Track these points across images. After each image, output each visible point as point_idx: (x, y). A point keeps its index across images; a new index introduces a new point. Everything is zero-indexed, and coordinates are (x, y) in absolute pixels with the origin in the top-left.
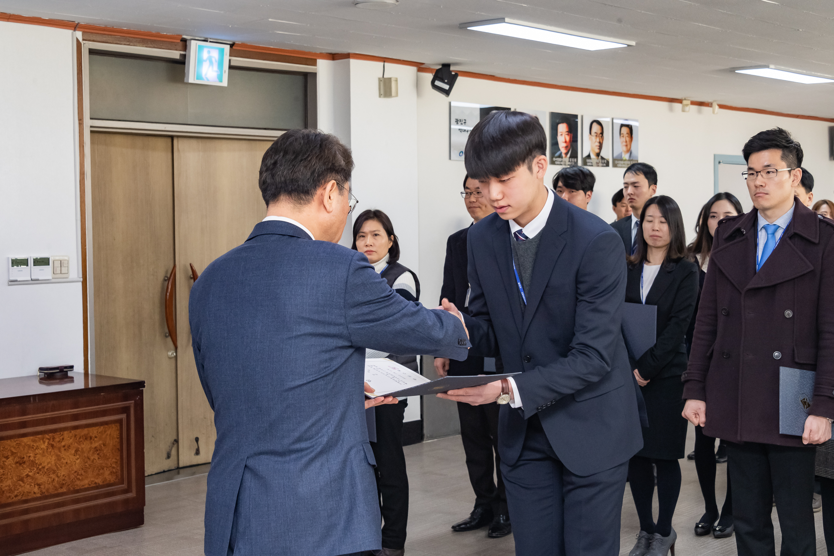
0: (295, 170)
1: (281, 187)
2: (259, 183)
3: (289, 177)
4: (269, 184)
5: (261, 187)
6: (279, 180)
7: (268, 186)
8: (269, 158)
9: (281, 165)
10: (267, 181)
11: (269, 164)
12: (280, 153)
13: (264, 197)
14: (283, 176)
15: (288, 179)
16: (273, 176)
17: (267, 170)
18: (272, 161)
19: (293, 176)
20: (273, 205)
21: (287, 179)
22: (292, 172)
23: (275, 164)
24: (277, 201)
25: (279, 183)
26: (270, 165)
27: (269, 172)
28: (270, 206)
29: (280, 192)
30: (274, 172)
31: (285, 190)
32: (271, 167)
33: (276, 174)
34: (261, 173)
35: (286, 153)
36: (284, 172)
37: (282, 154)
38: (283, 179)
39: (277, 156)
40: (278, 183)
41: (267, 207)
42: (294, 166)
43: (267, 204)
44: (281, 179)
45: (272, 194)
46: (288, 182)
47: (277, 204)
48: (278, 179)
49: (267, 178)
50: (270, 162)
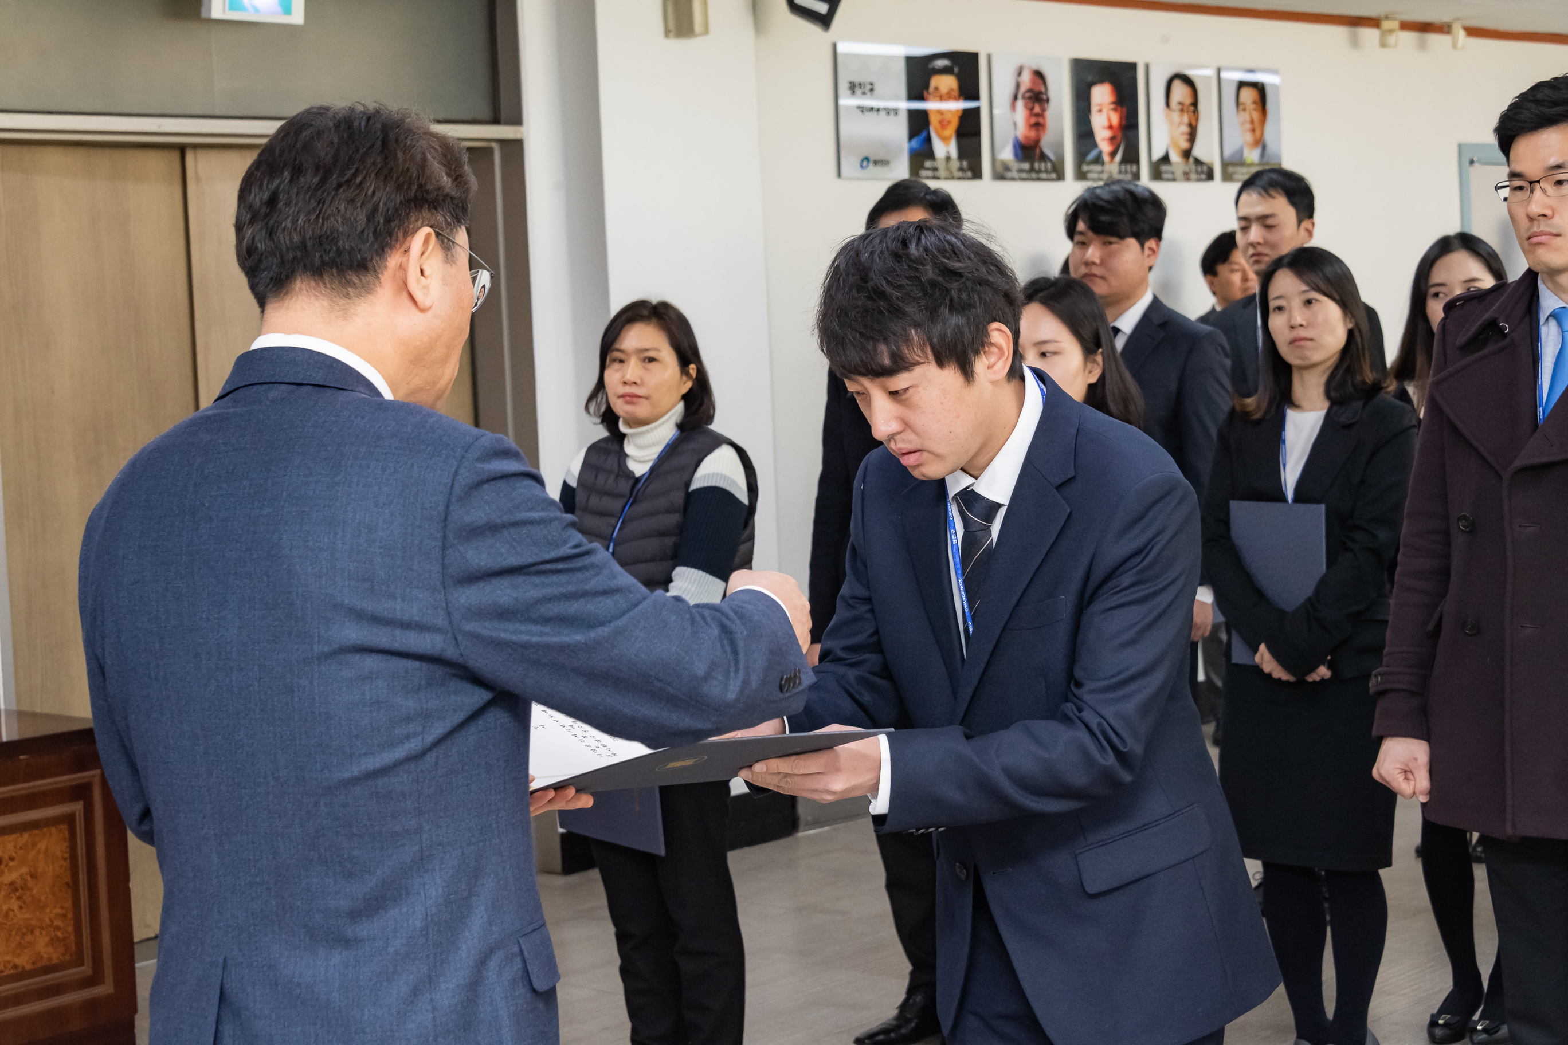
0: (325, 213)
1: (295, 258)
2: (238, 255)
3: (310, 232)
4: (262, 255)
5: (242, 265)
6: (288, 242)
7: (260, 261)
8: (255, 190)
9: (288, 204)
10: (257, 248)
11: (257, 204)
12: (282, 173)
13: (253, 287)
14: (295, 229)
15: (310, 238)
16: (271, 232)
17: (252, 221)
18: (266, 196)
19: (321, 228)
20: (276, 305)
21: (308, 236)
22: (318, 217)
23: (272, 201)
24: (287, 294)
25: (288, 249)
26: (260, 206)
27: (259, 225)
28: (270, 308)
29: (293, 272)
30: (271, 222)
31: (305, 266)
32: (264, 210)
33: (278, 227)
34: (239, 228)
35: (297, 171)
36: (297, 221)
37: (287, 174)
38: (296, 238)
39: (276, 182)
40: (284, 249)
41: (263, 312)
42: (321, 202)
43: (262, 303)
44: (291, 240)
45: (271, 279)
46: (310, 244)
47: (287, 302)
48: (283, 239)
49: (257, 239)
50: (258, 198)
